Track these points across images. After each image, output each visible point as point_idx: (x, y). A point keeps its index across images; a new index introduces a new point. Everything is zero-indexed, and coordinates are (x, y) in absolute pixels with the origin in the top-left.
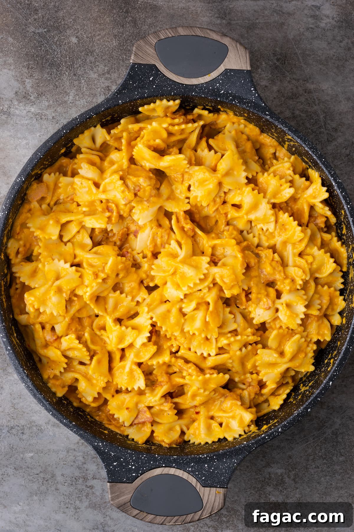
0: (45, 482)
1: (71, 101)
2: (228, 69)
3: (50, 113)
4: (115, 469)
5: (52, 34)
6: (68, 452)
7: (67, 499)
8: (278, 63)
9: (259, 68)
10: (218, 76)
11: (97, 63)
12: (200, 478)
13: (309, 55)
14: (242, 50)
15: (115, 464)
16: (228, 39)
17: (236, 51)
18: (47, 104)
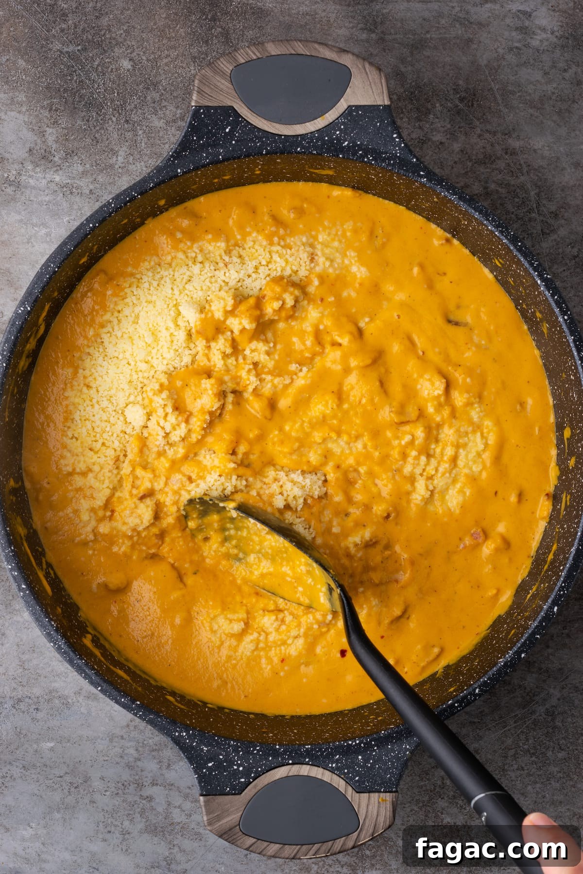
0: (73, 789)
1: (120, 165)
2: (353, 106)
3: (85, 184)
4: (210, 773)
5: (91, 55)
6: (111, 740)
7: (108, 818)
8: (461, 106)
9: (430, 113)
10: (337, 119)
11: (164, 103)
12: (352, 779)
13: (513, 93)
14: (373, 73)
15: (210, 765)
16: (350, 56)
17: (365, 75)
18: (81, 169)
